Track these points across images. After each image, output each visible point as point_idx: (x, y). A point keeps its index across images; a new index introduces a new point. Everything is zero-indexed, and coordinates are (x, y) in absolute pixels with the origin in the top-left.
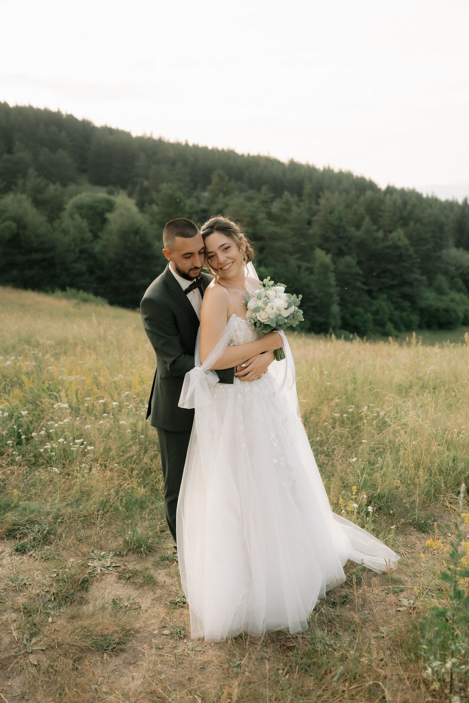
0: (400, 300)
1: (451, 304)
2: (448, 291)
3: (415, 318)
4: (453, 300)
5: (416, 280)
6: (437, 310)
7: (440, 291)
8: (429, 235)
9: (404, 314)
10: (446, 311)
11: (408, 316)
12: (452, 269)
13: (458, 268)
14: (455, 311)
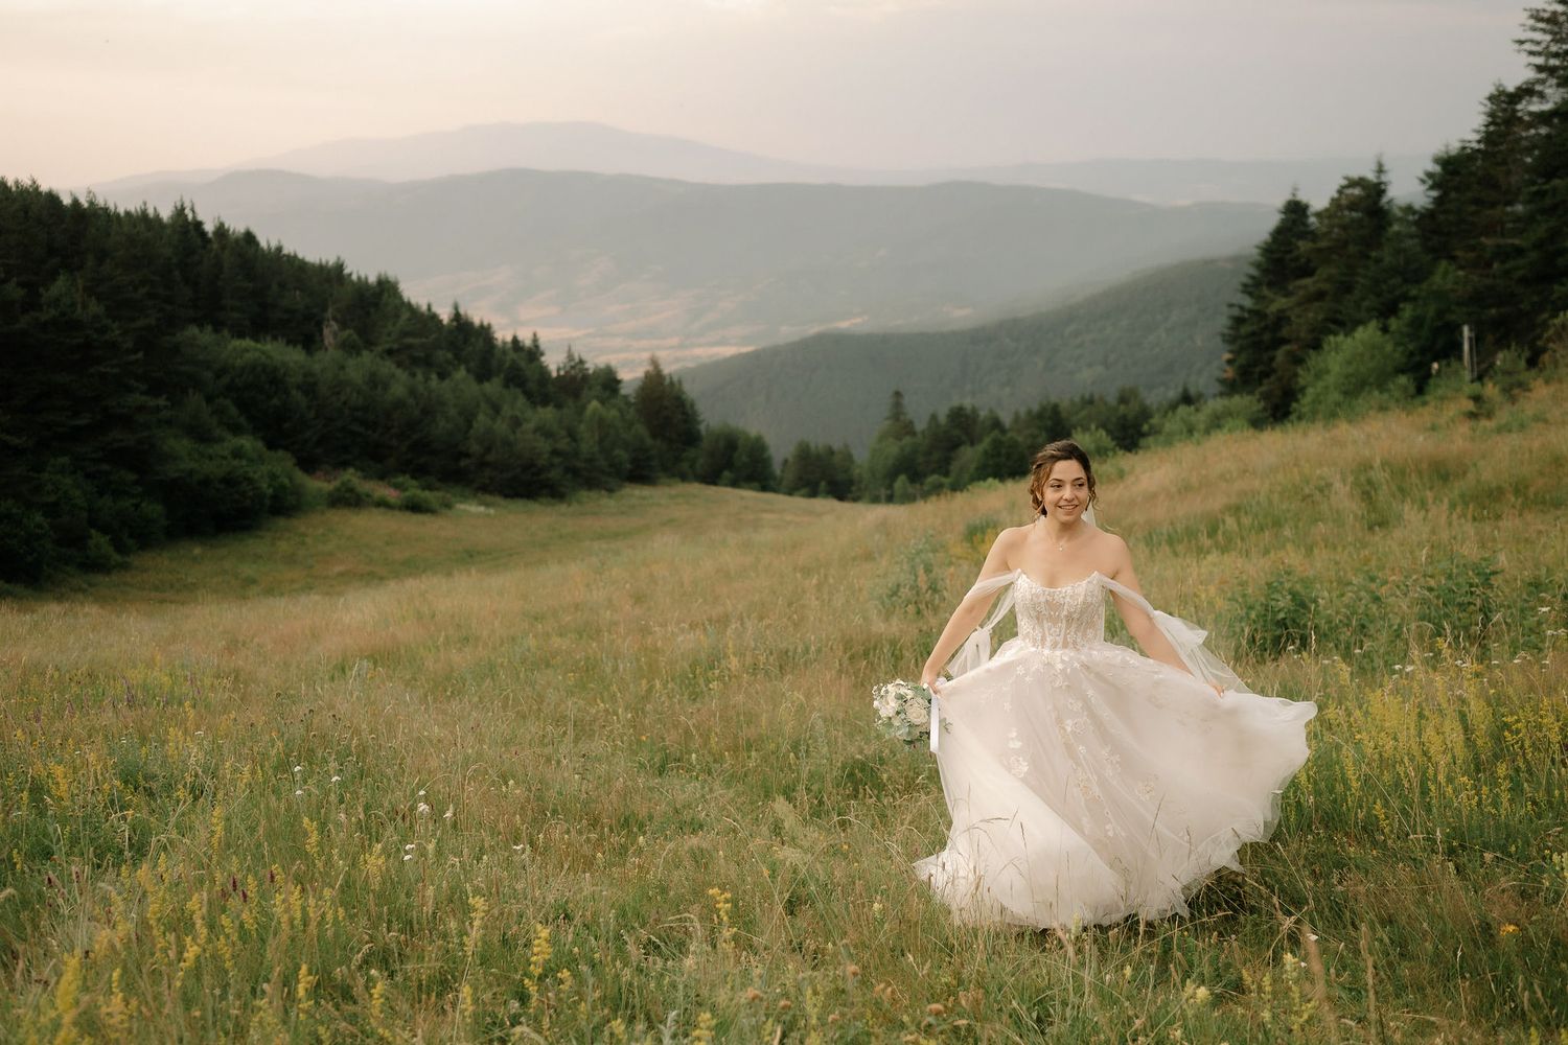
0: (105, 467)
1: (236, 462)
2: (217, 432)
3: (154, 509)
4: (237, 454)
5: (141, 408)
6: (206, 482)
7: (200, 435)
9: (126, 503)
10: (229, 481)
11: (137, 506)
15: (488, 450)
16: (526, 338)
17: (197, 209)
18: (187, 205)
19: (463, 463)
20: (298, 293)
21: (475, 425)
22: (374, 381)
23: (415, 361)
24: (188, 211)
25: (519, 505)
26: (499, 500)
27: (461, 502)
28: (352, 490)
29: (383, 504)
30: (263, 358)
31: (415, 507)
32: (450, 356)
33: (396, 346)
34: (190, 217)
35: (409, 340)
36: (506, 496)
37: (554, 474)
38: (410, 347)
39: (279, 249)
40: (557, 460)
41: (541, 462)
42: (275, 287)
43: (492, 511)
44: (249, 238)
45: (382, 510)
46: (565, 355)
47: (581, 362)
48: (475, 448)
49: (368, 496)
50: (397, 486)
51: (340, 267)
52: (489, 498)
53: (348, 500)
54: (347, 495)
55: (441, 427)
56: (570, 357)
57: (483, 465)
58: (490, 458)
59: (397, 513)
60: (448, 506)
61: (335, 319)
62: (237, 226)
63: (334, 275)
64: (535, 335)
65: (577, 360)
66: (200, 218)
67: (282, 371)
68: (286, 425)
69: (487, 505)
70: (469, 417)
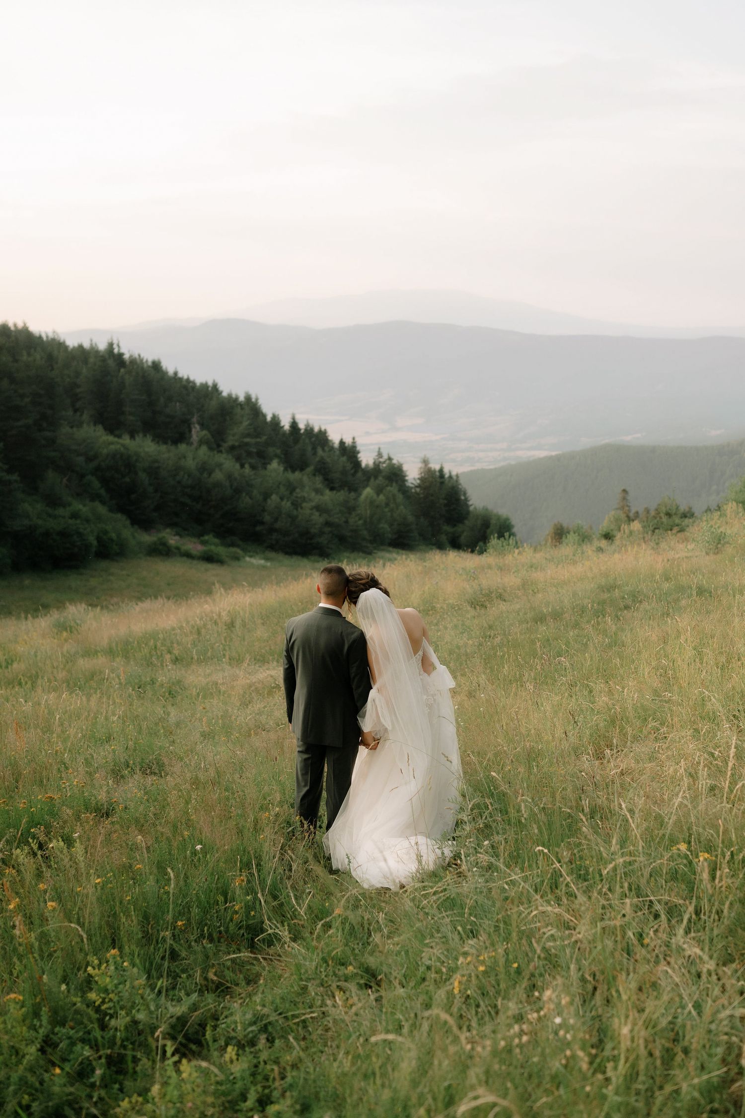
8: (27, 400)
12: (80, 460)
13: (89, 459)
14: (80, 534)
15: (276, 520)
16: (348, 441)
17: (121, 345)
18: (115, 342)
19: (258, 528)
20: (178, 404)
21: (269, 501)
22: (204, 468)
23: (249, 454)
24: (115, 346)
25: (295, 560)
26: (281, 556)
27: (251, 557)
28: (164, 544)
29: (188, 555)
30: (122, 449)
31: (209, 558)
32: (278, 451)
33: (237, 444)
34: (116, 351)
35: (247, 440)
36: (287, 553)
37: (323, 540)
38: (247, 444)
39: (176, 373)
40: (327, 529)
41: (313, 531)
42: (162, 400)
43: (269, 564)
44: (156, 366)
45: (185, 558)
46: (376, 454)
47: (390, 459)
48: (267, 518)
49: (178, 548)
50: (204, 543)
51: (215, 386)
52: (272, 555)
53: (161, 551)
54: (161, 547)
55: (245, 501)
56: (380, 455)
57: (272, 530)
58: (278, 525)
59: (195, 562)
60: (237, 559)
61: (199, 423)
62: (148, 356)
63: (210, 392)
64: (354, 439)
65: (385, 457)
66: (122, 351)
67: (134, 458)
68: (133, 496)
69: (267, 559)
70: (266, 496)
